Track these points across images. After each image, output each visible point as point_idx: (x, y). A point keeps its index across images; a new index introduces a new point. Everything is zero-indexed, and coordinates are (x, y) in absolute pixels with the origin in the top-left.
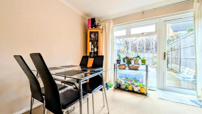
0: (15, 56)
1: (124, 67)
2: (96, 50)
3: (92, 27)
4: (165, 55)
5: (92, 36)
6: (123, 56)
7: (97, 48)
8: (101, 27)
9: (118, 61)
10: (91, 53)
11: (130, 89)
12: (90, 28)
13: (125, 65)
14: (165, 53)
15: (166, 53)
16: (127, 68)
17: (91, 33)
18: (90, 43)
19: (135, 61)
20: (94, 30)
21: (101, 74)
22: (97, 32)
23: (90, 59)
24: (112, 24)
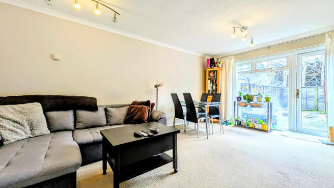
0: (172, 94)
1: (245, 104)
2: (214, 87)
3: (211, 67)
4: (298, 94)
5: (211, 75)
6: (244, 94)
7: (216, 86)
8: (220, 65)
9: (239, 99)
10: (209, 91)
11: (251, 126)
12: (209, 67)
13: (246, 103)
14: (298, 90)
15: (300, 90)
16: (249, 106)
17: (210, 72)
18: (209, 81)
19: (257, 98)
20: (213, 69)
21: (218, 106)
22: (217, 71)
23: (209, 96)
24: (233, 60)
